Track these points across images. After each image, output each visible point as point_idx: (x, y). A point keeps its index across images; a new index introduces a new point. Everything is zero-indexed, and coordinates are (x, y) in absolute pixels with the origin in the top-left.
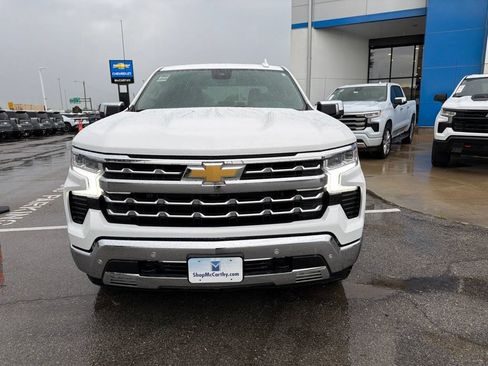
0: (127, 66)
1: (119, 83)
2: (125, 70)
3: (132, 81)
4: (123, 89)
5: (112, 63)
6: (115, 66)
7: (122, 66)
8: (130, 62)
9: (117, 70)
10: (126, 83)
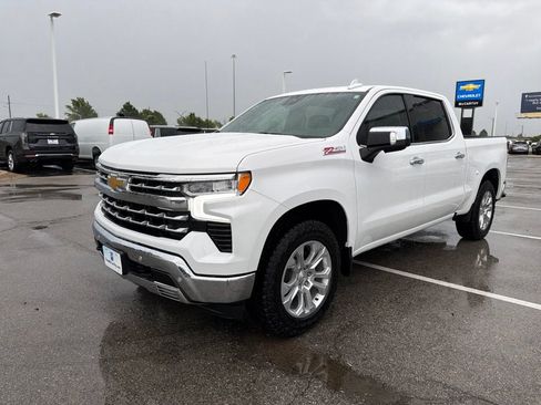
0: (477, 87)
1: (463, 107)
2: (474, 92)
3: (480, 104)
4: (468, 113)
5: (459, 84)
6: (462, 88)
7: (471, 87)
8: (482, 82)
9: (465, 92)
10: (473, 107)
